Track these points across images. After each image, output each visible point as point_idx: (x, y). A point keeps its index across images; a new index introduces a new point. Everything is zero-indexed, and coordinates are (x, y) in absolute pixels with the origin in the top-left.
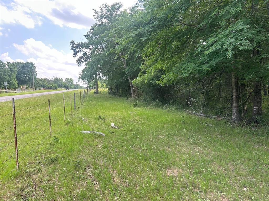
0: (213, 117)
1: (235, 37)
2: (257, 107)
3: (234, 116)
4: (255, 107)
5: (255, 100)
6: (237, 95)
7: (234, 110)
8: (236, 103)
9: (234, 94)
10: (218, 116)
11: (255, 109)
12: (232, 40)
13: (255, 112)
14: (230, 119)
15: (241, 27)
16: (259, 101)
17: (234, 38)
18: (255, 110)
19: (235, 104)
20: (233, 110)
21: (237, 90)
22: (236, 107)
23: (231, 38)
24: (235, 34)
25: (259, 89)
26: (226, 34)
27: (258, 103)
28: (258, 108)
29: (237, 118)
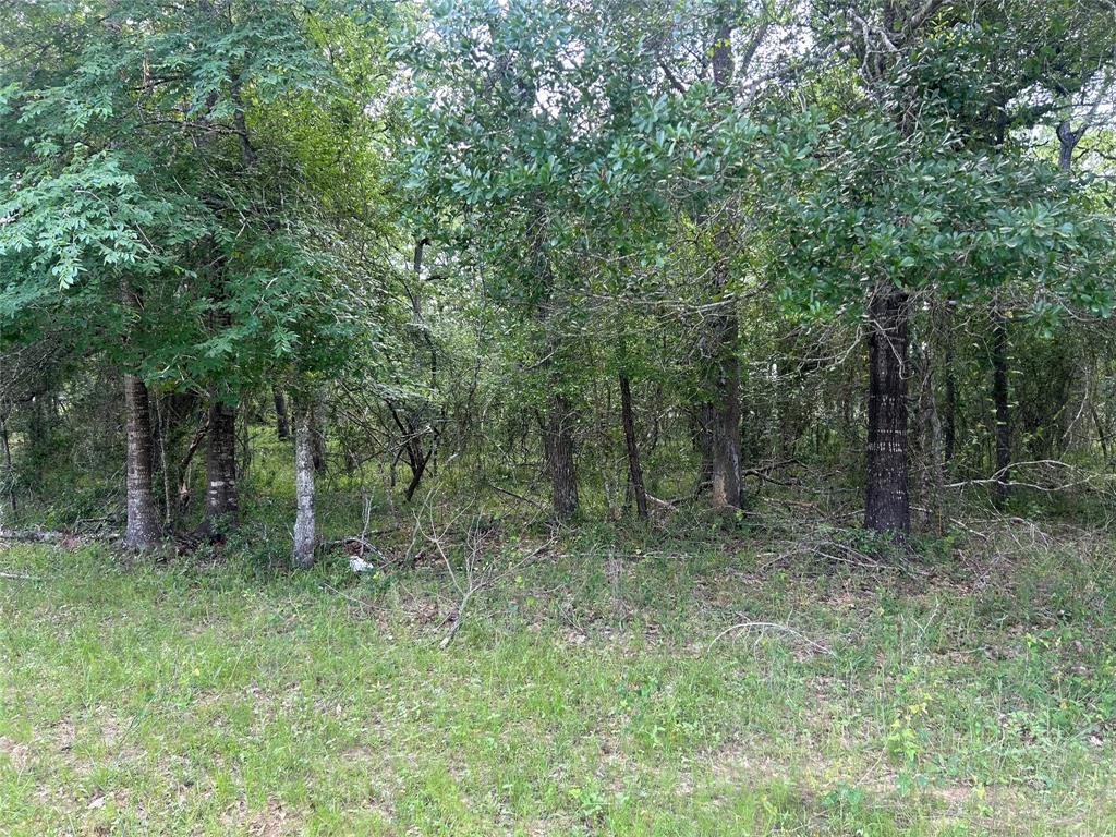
0: (47, 536)
1: (91, 214)
2: (222, 483)
3: (135, 525)
4: (214, 484)
5: (213, 458)
6: (147, 440)
7: (135, 500)
8: (142, 470)
9: (133, 433)
10: (68, 532)
11: (214, 489)
12: (74, 222)
13: (214, 503)
14: (116, 538)
15: (110, 180)
16: (228, 461)
17: (83, 216)
18: (213, 496)
19: (136, 475)
20: (130, 501)
21: (144, 420)
22: (139, 487)
23: (73, 214)
24: (90, 201)
25: (228, 417)
26: (54, 194)
27: (222, 467)
28: (225, 487)
29: (147, 530)
